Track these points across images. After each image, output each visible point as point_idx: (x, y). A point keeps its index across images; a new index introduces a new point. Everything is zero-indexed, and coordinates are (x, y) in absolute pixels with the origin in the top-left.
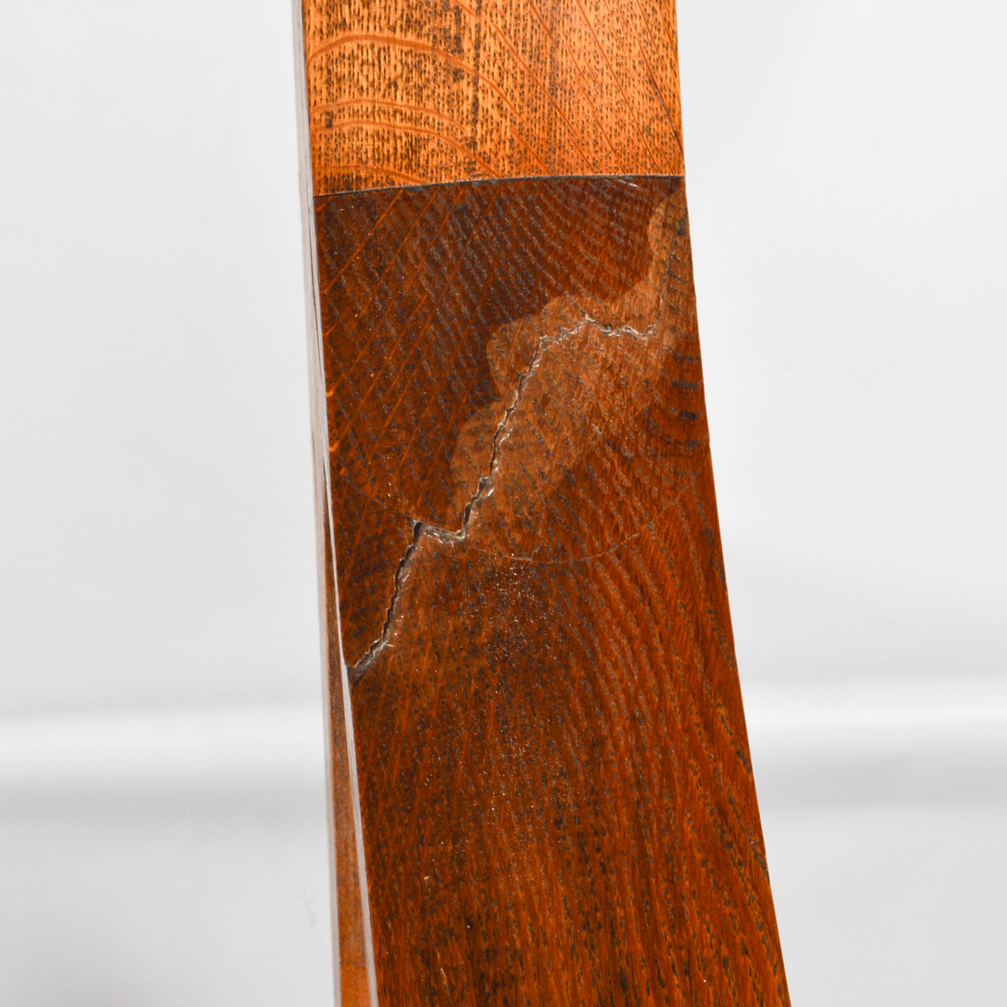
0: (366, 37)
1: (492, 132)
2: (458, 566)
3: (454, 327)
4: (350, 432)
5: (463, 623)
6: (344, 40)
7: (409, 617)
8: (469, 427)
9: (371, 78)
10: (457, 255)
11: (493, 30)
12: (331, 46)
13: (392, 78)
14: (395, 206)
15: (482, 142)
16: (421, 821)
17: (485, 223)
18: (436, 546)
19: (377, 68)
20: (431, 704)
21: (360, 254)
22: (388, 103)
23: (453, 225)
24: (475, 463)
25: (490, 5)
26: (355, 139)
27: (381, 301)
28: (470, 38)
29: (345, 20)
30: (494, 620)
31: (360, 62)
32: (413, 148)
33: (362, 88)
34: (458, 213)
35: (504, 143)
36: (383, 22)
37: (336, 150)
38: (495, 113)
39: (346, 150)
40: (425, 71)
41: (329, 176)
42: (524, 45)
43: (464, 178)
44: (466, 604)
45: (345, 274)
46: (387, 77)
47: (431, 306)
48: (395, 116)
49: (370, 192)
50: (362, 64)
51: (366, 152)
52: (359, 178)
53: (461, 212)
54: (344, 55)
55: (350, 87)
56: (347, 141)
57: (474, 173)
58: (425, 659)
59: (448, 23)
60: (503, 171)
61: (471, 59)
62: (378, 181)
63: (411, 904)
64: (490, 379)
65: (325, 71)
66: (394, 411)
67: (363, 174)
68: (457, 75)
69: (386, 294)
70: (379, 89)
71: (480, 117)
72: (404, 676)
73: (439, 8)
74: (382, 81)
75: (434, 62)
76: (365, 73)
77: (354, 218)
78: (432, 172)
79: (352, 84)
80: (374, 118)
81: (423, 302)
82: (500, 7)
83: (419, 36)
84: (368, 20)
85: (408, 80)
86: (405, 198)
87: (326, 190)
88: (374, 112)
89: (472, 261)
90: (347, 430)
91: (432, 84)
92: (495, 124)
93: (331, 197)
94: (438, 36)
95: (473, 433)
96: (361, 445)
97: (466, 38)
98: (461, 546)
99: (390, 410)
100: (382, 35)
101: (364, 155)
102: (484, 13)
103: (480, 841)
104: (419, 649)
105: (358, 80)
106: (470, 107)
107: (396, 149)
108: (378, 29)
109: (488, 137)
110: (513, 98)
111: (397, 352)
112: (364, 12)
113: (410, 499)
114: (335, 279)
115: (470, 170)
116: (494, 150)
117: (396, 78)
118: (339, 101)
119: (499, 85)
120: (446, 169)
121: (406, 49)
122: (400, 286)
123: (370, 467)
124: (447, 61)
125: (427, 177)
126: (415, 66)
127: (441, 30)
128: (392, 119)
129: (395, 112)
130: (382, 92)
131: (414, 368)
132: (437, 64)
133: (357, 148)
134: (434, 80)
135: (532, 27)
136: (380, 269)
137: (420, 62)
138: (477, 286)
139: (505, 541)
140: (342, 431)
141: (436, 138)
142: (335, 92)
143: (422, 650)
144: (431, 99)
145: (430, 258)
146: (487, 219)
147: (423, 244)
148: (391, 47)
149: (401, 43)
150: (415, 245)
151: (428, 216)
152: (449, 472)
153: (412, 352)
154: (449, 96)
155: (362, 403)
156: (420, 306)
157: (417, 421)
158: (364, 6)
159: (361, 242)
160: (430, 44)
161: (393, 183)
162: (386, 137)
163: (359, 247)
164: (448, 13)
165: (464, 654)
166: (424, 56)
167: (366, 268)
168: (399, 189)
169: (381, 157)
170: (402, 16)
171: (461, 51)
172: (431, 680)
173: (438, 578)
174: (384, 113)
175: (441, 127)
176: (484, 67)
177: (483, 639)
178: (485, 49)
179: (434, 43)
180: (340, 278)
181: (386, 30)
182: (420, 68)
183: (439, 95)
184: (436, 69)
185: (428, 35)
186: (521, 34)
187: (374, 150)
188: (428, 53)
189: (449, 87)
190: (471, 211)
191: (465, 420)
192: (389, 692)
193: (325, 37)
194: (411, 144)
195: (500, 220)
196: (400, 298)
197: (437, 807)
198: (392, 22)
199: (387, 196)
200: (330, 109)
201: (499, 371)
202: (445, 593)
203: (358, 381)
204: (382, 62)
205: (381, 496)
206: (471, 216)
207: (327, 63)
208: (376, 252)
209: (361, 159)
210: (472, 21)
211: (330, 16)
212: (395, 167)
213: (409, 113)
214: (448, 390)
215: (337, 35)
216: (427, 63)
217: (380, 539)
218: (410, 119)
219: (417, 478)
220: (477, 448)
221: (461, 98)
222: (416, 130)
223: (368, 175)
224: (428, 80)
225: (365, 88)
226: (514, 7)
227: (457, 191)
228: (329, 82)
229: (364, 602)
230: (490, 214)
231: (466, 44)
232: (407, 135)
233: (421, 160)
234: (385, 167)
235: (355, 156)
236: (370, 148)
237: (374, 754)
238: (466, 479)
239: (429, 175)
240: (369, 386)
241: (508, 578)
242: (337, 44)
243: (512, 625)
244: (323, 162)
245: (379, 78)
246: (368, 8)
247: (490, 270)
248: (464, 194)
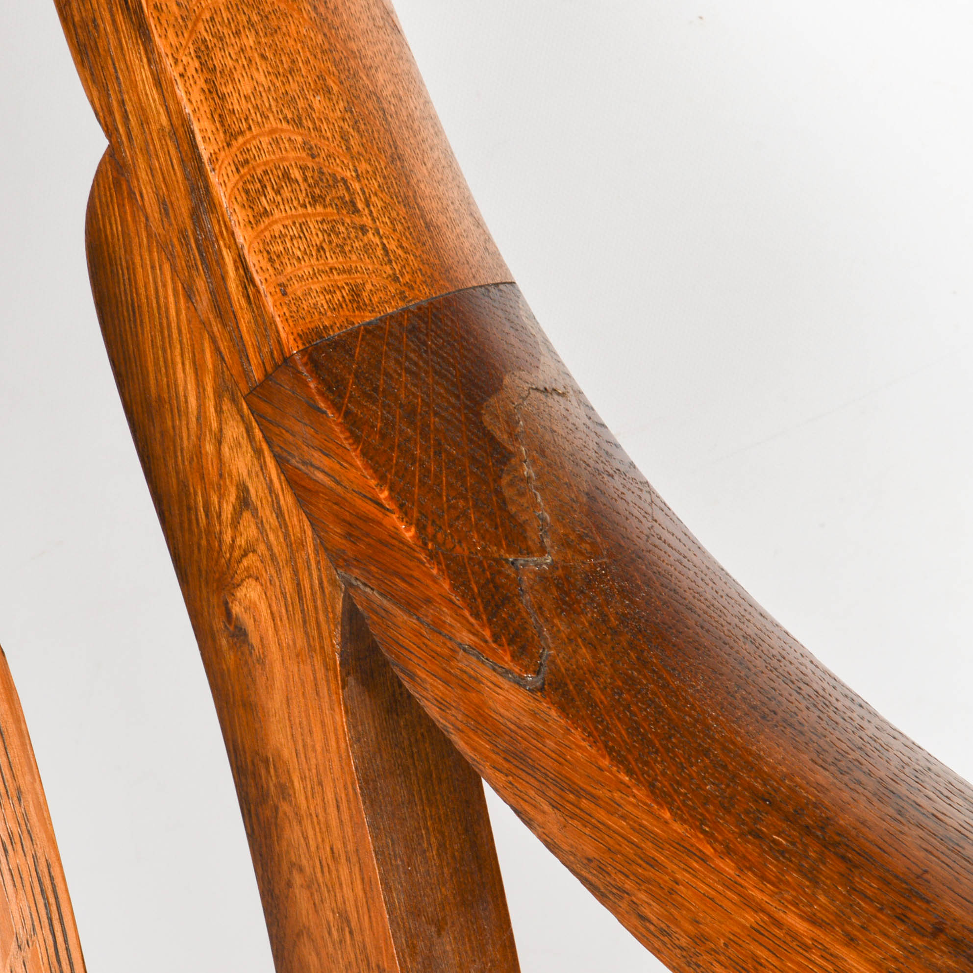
0: (287, 218)
1: (405, 267)
2: (560, 581)
3: (452, 414)
4: (419, 515)
5: (592, 617)
6: (270, 225)
7: (550, 628)
8: (506, 481)
9: (302, 249)
10: (426, 362)
11: (373, 190)
12: (262, 231)
13: (318, 243)
14: (362, 340)
15: (402, 276)
16: (670, 754)
17: (433, 334)
18: (535, 573)
19: (304, 239)
20: (612, 677)
21: (354, 383)
22: (323, 264)
23: (412, 341)
24: (526, 505)
25: (364, 172)
26: (310, 298)
27: (388, 412)
28: (361, 200)
29: (265, 209)
30: (612, 607)
31: (289, 237)
32: (356, 292)
33: (298, 257)
34: (410, 332)
35: (417, 273)
36: (295, 203)
37: (298, 311)
38: (400, 252)
39: (306, 308)
40: (340, 233)
41: (301, 333)
42: (397, 197)
43: (402, 305)
44: (585, 605)
45: (349, 401)
46: (314, 245)
47: (428, 405)
48: (332, 272)
49: (339, 335)
50: (292, 239)
51: (322, 306)
52: (325, 327)
53: (413, 330)
54: (275, 236)
55: (289, 259)
56: (304, 302)
57: (407, 300)
58: (584, 650)
59: (341, 192)
60: (425, 293)
61: (368, 216)
62: (341, 325)
63: (711, 807)
64: (499, 443)
65: (265, 254)
66: (444, 488)
67: (327, 323)
68: (363, 229)
69: (389, 406)
70: (312, 255)
71: (392, 257)
72: (577, 668)
73: (331, 182)
74: (311, 248)
75: (343, 224)
76: (296, 245)
77: (336, 358)
78: (377, 306)
79: (289, 256)
80: (317, 278)
81: (420, 404)
82: (371, 173)
83: (325, 207)
84: (284, 204)
85: (330, 242)
86: (367, 331)
87: (304, 344)
88: (315, 274)
89: (439, 363)
90: (416, 515)
91: (348, 242)
92: (404, 261)
93: (310, 348)
94: (338, 203)
95: (511, 484)
96: (434, 522)
97: (358, 201)
98: (553, 566)
99: (441, 489)
100: (298, 213)
101: (321, 309)
102: (362, 179)
103: (724, 748)
104: (574, 647)
105: (293, 252)
106: (382, 252)
107: (343, 297)
108: (293, 210)
109: (404, 271)
110: (407, 238)
111: (421, 445)
112: (278, 199)
113: (496, 545)
114: (344, 408)
115: (403, 298)
116: (411, 278)
117: (321, 243)
118: (285, 273)
119: (394, 230)
120: (386, 302)
121: (319, 219)
122: (397, 398)
123: (450, 534)
124: (352, 221)
125: (376, 312)
126: (331, 230)
127: (338, 198)
128: (331, 275)
129: (331, 269)
130: (315, 257)
131: (440, 453)
132: (346, 225)
133: (314, 304)
134: (349, 238)
135: (396, 183)
136: (376, 390)
137: (333, 227)
138: (452, 381)
139: (582, 554)
140: (412, 517)
141: (369, 281)
142: (279, 267)
143: (577, 646)
144: (353, 253)
145: (408, 371)
146: (432, 331)
147: (397, 362)
148: (308, 220)
149: (314, 215)
150: (392, 363)
151: (391, 340)
152: (511, 517)
153: (432, 442)
154: (364, 247)
155: (416, 491)
156: (419, 407)
157: (466, 490)
158: (276, 194)
159: (350, 374)
160: (335, 211)
161: (353, 323)
162: (332, 290)
163: (351, 379)
164: (339, 184)
165: (609, 637)
166: (334, 221)
167: (364, 393)
168: (359, 327)
169: (335, 306)
170: (307, 194)
171: (358, 211)
172: (599, 662)
173: (552, 594)
174: (323, 272)
175: (369, 272)
176: (378, 219)
177: (614, 622)
178: (373, 206)
179: (338, 209)
180: (347, 406)
181: (299, 208)
182: (335, 231)
183: (357, 248)
184: (347, 229)
185: (331, 204)
186: (392, 190)
187: (327, 302)
188: (336, 217)
189: (362, 240)
190: (419, 328)
191: (500, 477)
192: (574, 683)
193: (254, 226)
194: (353, 290)
195: (442, 330)
196: (401, 406)
197: (673, 740)
198: (301, 202)
199: (353, 334)
200: (279, 282)
201: (502, 437)
202: (565, 603)
203: (403, 476)
204: (306, 234)
205: (473, 551)
206: (421, 332)
207: (264, 246)
208: (367, 379)
209: (321, 312)
210: (356, 186)
211: (253, 208)
212: (349, 310)
213: (341, 267)
214: (474, 460)
215: (264, 221)
216: (339, 226)
217: (492, 580)
218: (344, 272)
219: (492, 530)
220: (521, 494)
221: (373, 247)
222: (352, 279)
223: (331, 323)
224: (344, 238)
225: (301, 257)
226: (380, 170)
227: (402, 316)
228: (271, 260)
229: (511, 628)
230: (433, 326)
231: (360, 205)
232: (347, 284)
233: (366, 300)
234: (342, 313)
235: (315, 311)
236: (324, 302)
237: (596, 728)
238: (527, 518)
239: (377, 310)
240: (414, 477)
241: (601, 577)
242: (266, 228)
243: (627, 606)
244: (291, 324)
245: (309, 247)
246: (280, 195)
247: (454, 368)
248: (408, 317)
